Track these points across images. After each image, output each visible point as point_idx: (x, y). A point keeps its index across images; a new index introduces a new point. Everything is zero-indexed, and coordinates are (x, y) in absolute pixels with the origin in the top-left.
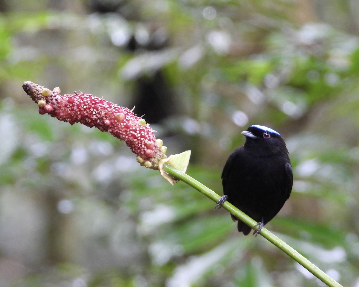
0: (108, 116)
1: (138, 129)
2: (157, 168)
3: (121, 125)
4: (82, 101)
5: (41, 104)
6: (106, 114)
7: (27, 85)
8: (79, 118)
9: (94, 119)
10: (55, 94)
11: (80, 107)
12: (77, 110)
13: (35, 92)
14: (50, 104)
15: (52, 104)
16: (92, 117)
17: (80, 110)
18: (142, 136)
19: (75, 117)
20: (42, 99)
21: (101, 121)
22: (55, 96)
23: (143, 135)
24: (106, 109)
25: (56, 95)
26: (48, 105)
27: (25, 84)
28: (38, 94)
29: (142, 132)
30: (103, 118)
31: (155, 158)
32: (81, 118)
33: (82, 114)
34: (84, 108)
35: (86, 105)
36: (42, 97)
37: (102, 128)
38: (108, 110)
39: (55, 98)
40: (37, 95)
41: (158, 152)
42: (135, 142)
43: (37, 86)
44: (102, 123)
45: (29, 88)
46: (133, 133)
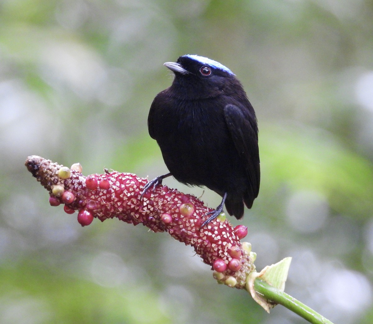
0: (167, 209)
1: (216, 228)
2: (245, 287)
3: (189, 222)
4: (123, 186)
5: (59, 191)
6: (163, 205)
7: (34, 161)
8: (119, 211)
9: (144, 214)
10: (76, 174)
11: (121, 196)
12: (116, 200)
13: (46, 173)
14: (70, 190)
15: (73, 191)
16: (142, 211)
17: (121, 200)
18: (223, 239)
19: (112, 210)
20: (59, 183)
21: (156, 217)
22: (77, 178)
23: (225, 236)
24: (163, 197)
25: (78, 176)
26: (67, 192)
27: (30, 161)
28: (51, 176)
29: (224, 233)
30: (159, 211)
31: (241, 271)
32: (123, 212)
33: (124, 205)
34: (127, 197)
35: (130, 192)
36: (59, 180)
37: (157, 226)
38: (167, 199)
39: (77, 181)
40: (50, 178)
41: (246, 262)
42: (213, 249)
43: (49, 162)
44: (156, 219)
45: (38, 167)
46: (210, 234)
